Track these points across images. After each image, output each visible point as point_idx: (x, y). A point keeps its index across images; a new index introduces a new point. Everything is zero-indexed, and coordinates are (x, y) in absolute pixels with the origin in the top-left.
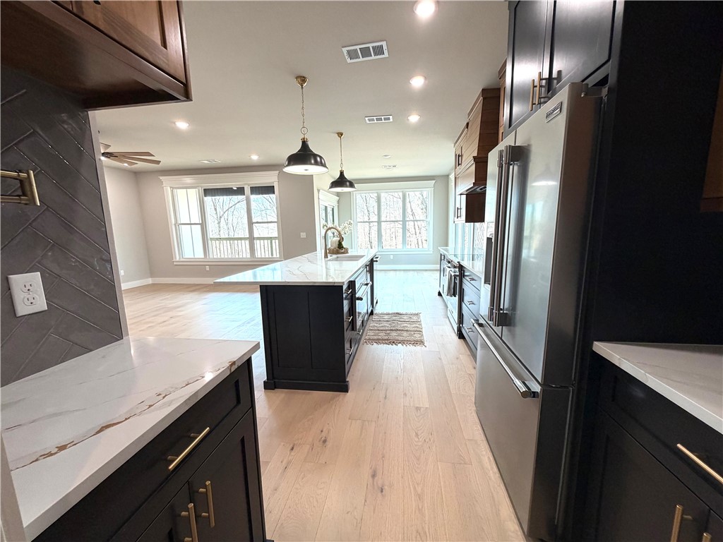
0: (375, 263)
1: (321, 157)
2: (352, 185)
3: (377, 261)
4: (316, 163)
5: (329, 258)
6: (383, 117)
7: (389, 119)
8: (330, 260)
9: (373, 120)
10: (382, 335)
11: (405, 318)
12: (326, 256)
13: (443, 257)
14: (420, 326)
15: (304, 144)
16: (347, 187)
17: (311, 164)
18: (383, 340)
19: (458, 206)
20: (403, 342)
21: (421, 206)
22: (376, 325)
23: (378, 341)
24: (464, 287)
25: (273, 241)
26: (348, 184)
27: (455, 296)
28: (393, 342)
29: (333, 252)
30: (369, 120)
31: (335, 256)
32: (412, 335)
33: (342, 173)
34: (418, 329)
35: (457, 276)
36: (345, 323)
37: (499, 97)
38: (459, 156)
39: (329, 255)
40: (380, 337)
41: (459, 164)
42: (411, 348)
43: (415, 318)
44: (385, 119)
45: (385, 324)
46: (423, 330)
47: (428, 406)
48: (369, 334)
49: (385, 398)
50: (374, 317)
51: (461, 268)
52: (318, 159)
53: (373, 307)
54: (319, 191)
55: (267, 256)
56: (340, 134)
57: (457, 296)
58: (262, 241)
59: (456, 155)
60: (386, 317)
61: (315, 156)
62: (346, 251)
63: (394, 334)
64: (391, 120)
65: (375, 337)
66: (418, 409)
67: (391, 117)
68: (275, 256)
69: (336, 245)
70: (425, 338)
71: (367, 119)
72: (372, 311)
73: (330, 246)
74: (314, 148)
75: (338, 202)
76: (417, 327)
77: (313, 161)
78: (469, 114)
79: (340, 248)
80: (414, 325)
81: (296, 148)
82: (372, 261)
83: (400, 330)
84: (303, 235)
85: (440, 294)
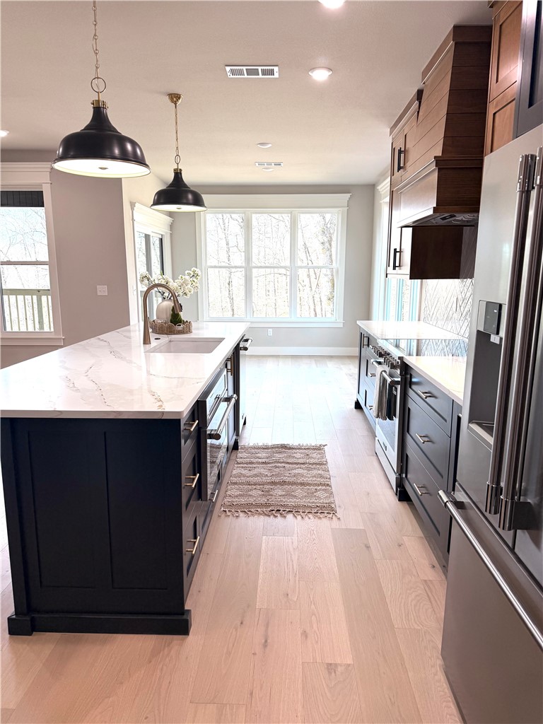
0: (242, 352)
1: (134, 144)
2: (198, 201)
3: (246, 349)
4: (125, 157)
5: (154, 343)
6: (260, 68)
7: (272, 72)
8: (155, 350)
9: (241, 73)
10: (256, 495)
11: (298, 455)
12: (146, 341)
13: (366, 339)
14: (325, 474)
15: (99, 114)
16: (188, 203)
17: (114, 158)
18: (257, 506)
19: (395, 245)
20: (295, 510)
21: (322, 239)
22: (244, 472)
23: (248, 509)
24: (411, 404)
25: (44, 298)
26: (190, 196)
27: (391, 419)
28: (278, 510)
29: (161, 330)
30: (233, 72)
31: (165, 339)
32: (311, 494)
33: (178, 174)
34: (322, 480)
35: (398, 383)
36: (184, 491)
37: (489, 45)
38: (400, 152)
39: (152, 336)
40: (251, 500)
41: (399, 168)
42: (311, 522)
43: (315, 456)
44: (264, 73)
45: (261, 470)
46: (333, 482)
47: (350, 661)
48: (230, 493)
49: (265, 644)
50: (241, 454)
51: (405, 369)
52: (129, 147)
53: (238, 435)
54: (132, 205)
55: (31, 329)
56: (175, 98)
57: (396, 420)
58: (20, 298)
59: (393, 150)
60: (263, 454)
61: (122, 140)
62: (188, 329)
63: (279, 491)
64: (276, 75)
65: (243, 501)
66: (331, 668)
67: (276, 69)
68: (46, 329)
69: (167, 316)
70: (338, 500)
71: (228, 69)
72: (236, 443)
73: (155, 318)
74: (119, 121)
75: (172, 227)
76: (321, 476)
77: (117, 151)
78: (425, 73)
79: (174, 323)
80: (315, 472)
81: (80, 121)
82: (237, 350)
83: (290, 483)
84: (102, 290)
85: (358, 406)
